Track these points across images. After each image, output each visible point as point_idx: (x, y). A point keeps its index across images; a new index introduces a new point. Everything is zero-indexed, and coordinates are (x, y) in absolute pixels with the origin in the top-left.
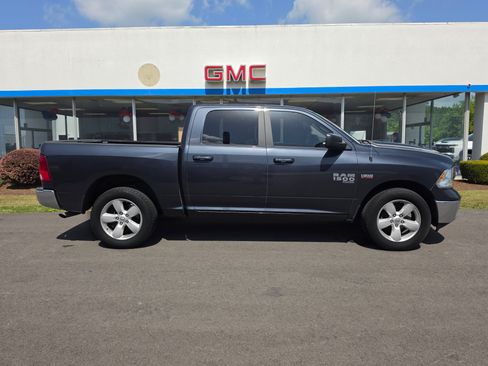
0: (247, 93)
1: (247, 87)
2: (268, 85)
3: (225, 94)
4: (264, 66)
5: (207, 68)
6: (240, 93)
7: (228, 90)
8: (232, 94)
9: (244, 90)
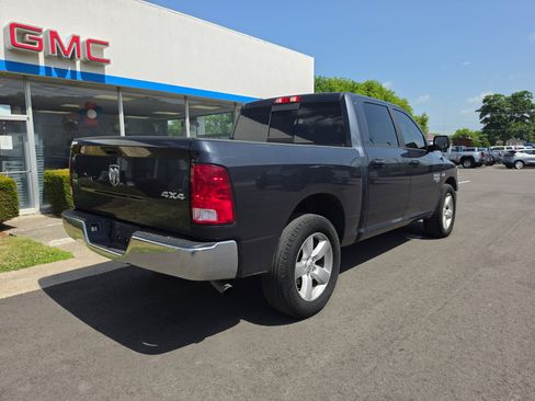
0: (79, 78)
1: (78, 69)
2: (109, 71)
3: (42, 74)
4: (106, 44)
5: (13, 26)
6: (68, 77)
7: (48, 70)
8: (55, 75)
9: (74, 73)
